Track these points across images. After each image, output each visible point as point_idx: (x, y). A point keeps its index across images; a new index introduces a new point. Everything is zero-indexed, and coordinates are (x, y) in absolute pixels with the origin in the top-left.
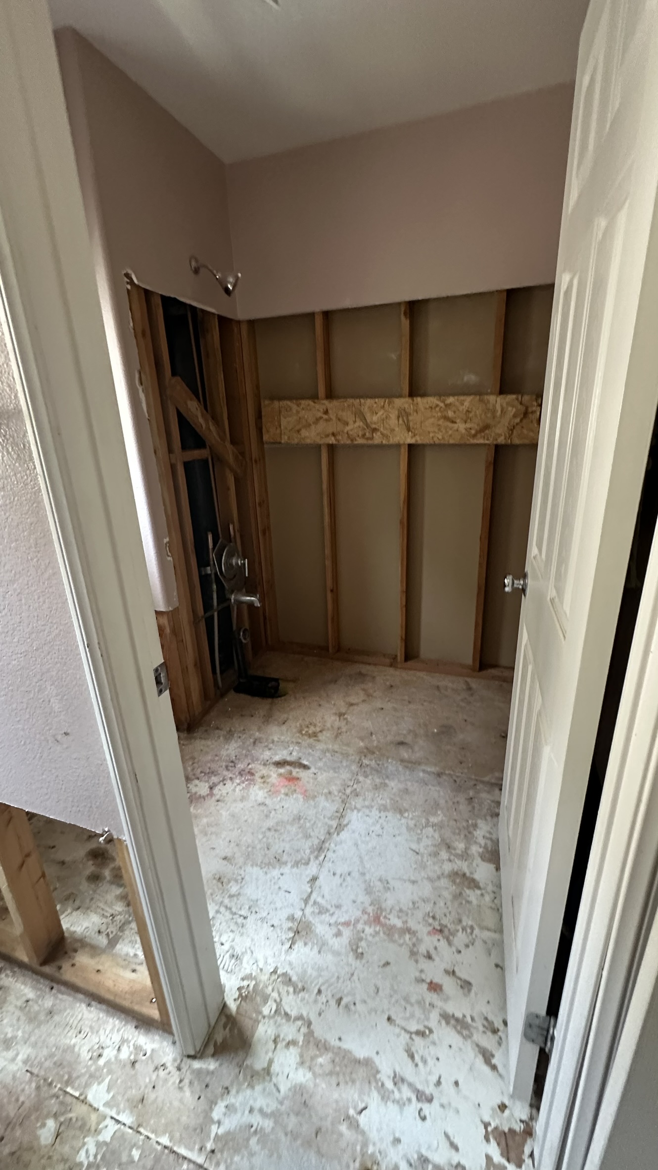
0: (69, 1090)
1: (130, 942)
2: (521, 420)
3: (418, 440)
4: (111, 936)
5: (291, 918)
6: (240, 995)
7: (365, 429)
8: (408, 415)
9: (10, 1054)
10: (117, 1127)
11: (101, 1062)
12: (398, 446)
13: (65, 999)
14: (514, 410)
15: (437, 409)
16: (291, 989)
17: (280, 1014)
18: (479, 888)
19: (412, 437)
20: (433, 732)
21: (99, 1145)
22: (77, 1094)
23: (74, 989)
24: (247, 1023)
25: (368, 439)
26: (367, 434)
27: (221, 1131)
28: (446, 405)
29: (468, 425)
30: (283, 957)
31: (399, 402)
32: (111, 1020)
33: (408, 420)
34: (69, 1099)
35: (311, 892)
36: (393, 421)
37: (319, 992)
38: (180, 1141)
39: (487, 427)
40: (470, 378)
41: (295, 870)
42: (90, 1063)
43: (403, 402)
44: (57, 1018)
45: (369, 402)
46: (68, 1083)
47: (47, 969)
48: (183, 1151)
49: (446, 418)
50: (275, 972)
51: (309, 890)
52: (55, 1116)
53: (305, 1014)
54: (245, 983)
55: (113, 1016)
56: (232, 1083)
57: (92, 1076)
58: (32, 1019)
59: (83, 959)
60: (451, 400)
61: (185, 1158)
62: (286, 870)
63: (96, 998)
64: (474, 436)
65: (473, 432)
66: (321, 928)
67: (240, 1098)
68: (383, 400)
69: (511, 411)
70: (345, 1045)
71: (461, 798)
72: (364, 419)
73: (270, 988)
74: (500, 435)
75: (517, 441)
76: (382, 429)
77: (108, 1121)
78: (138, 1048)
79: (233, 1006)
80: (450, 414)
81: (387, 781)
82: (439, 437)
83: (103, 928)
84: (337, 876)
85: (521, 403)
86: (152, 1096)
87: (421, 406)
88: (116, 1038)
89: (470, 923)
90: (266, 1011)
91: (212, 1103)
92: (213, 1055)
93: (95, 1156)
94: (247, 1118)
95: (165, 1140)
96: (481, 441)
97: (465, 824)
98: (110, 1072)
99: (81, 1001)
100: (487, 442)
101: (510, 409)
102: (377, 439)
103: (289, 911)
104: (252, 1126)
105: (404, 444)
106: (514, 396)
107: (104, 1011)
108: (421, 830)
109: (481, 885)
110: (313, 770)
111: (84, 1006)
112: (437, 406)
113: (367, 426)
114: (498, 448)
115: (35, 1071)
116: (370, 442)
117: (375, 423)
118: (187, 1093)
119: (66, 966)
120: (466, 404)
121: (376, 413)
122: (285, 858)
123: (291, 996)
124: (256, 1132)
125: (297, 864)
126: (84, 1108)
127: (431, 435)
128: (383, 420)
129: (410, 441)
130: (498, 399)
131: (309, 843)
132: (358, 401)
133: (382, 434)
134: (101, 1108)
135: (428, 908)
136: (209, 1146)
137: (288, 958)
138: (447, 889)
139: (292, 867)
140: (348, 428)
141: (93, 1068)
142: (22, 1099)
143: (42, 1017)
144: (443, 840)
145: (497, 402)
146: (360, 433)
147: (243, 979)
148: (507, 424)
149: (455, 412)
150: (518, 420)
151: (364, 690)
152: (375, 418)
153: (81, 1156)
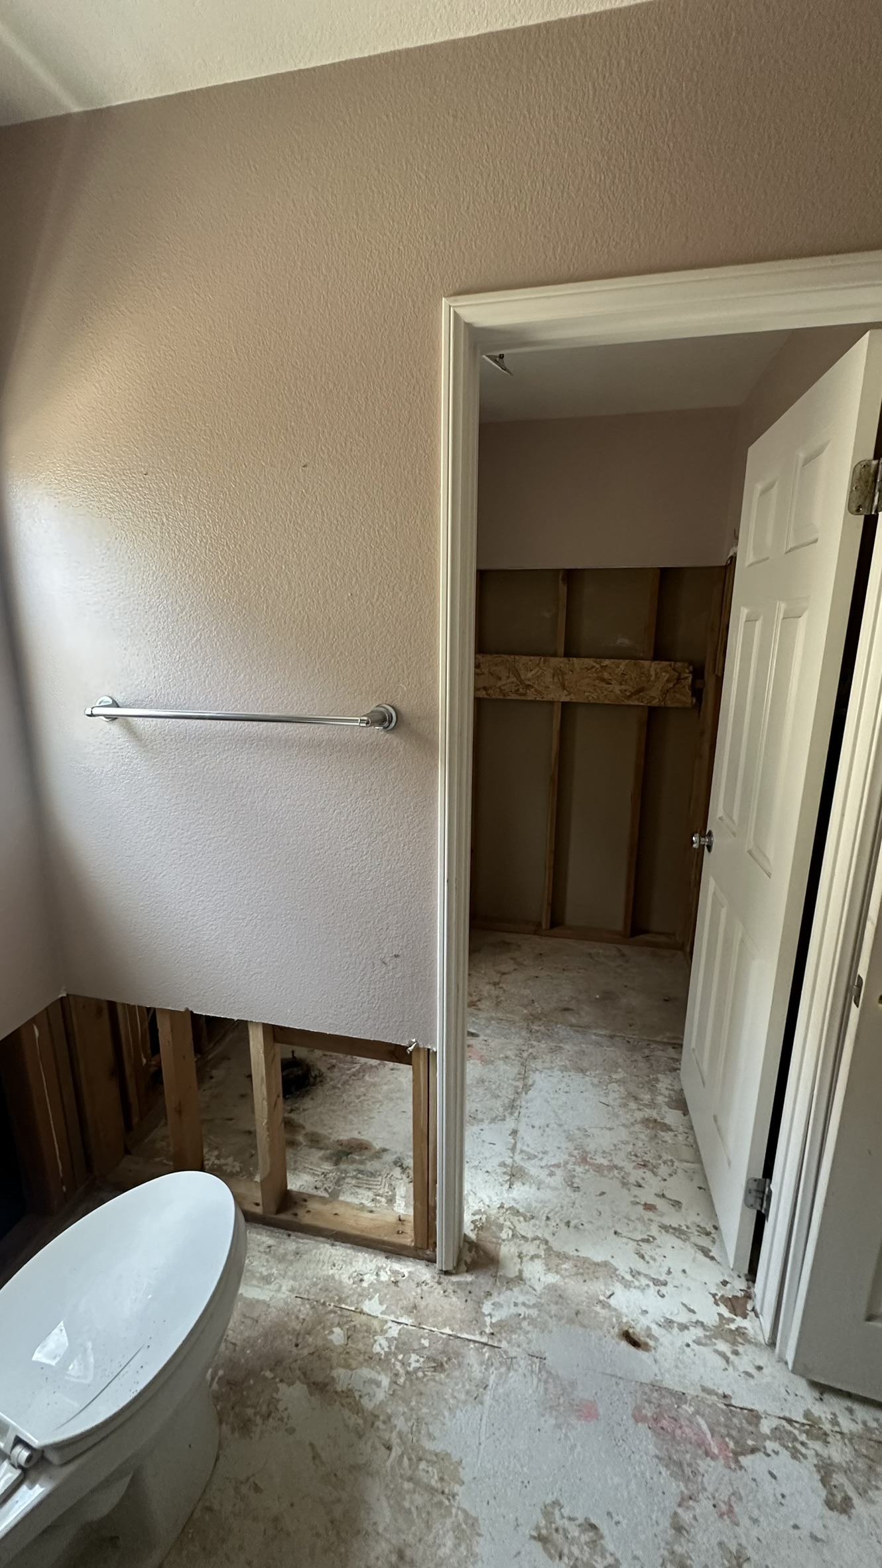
0: (343, 1306)
1: (351, 1194)
2: (675, 685)
3: (573, 698)
4: (330, 1191)
5: (503, 1164)
6: (476, 1226)
7: (518, 685)
8: (563, 674)
9: (273, 1287)
10: (400, 1327)
11: (365, 1284)
12: (552, 703)
13: (307, 1243)
14: (668, 675)
15: (594, 670)
16: (522, 1219)
17: (517, 1237)
18: (671, 1130)
19: (567, 695)
20: (596, 998)
21: (389, 1340)
22: (353, 1309)
23: (314, 1232)
24: (490, 1247)
25: (521, 695)
26: (521, 690)
27: (494, 1320)
28: (602, 667)
29: (623, 687)
30: (505, 1195)
31: (554, 661)
32: (360, 1254)
33: (563, 678)
34: (348, 1313)
35: (516, 1143)
36: (548, 679)
37: (548, 1218)
38: (461, 1330)
39: (641, 690)
40: (624, 641)
41: (492, 1125)
42: (354, 1286)
43: (558, 662)
44: (307, 1256)
45: (525, 659)
46: (340, 1300)
48: (465, 1336)
49: (603, 680)
50: (502, 1207)
51: (513, 1141)
52: (339, 1325)
53: (540, 1236)
54: (477, 1217)
55: (360, 1251)
56: (492, 1288)
57: (360, 1295)
58: (281, 1260)
59: (317, 1206)
60: (606, 662)
61: (470, 1340)
62: (485, 1126)
63: (336, 1237)
64: (629, 697)
65: (628, 694)
66: (532, 1169)
67: (503, 1297)
68: (539, 658)
69: (665, 676)
70: (582, 1254)
71: (638, 1056)
72: (518, 676)
73: (501, 1219)
74: (654, 698)
75: (669, 704)
76: (536, 686)
77: (390, 1324)
78: (395, 1273)
79: (472, 1236)
80: (606, 675)
81: (561, 1045)
82: (593, 697)
83: (319, 1184)
84: (536, 1128)
85: (674, 669)
86: (423, 1303)
87: (576, 666)
88: (371, 1266)
89: (670, 1158)
90: (504, 1235)
91: (479, 1304)
92: (467, 1271)
93: (389, 1347)
94: (513, 1310)
95: (447, 1331)
96: (636, 703)
97: (647, 1079)
98: (376, 1291)
99: (323, 1242)
100: (642, 704)
101: (664, 674)
102: (531, 695)
103: (500, 1160)
104: (520, 1315)
105: (558, 702)
106: (668, 663)
107: (350, 1248)
108: (607, 1086)
109: (673, 1128)
110: (482, 1037)
111: (327, 1246)
112: (593, 667)
113: (522, 682)
114: (652, 710)
115: (304, 1296)
116: (523, 698)
117: (529, 680)
118: (454, 1299)
120: (622, 667)
121: (531, 671)
122: (480, 1116)
123: (523, 1224)
124: (524, 1318)
125: (493, 1120)
126: (364, 1318)
127: (587, 694)
128: (538, 677)
129: (565, 698)
130: (653, 664)
131: (499, 1103)
132: (513, 657)
133: (536, 690)
134: (380, 1316)
135: (630, 1148)
136: (488, 1330)
137: (510, 1195)
138: (644, 1134)
139: (490, 1123)
140: (500, 683)
141: (359, 1290)
142: (302, 1317)
143: (289, 1258)
144: (629, 1094)
145: (653, 667)
146: (514, 689)
147: (473, 1214)
148: (660, 688)
149: (610, 674)
150: (671, 685)
151: (512, 959)
152: (530, 675)
153: (376, 1348)
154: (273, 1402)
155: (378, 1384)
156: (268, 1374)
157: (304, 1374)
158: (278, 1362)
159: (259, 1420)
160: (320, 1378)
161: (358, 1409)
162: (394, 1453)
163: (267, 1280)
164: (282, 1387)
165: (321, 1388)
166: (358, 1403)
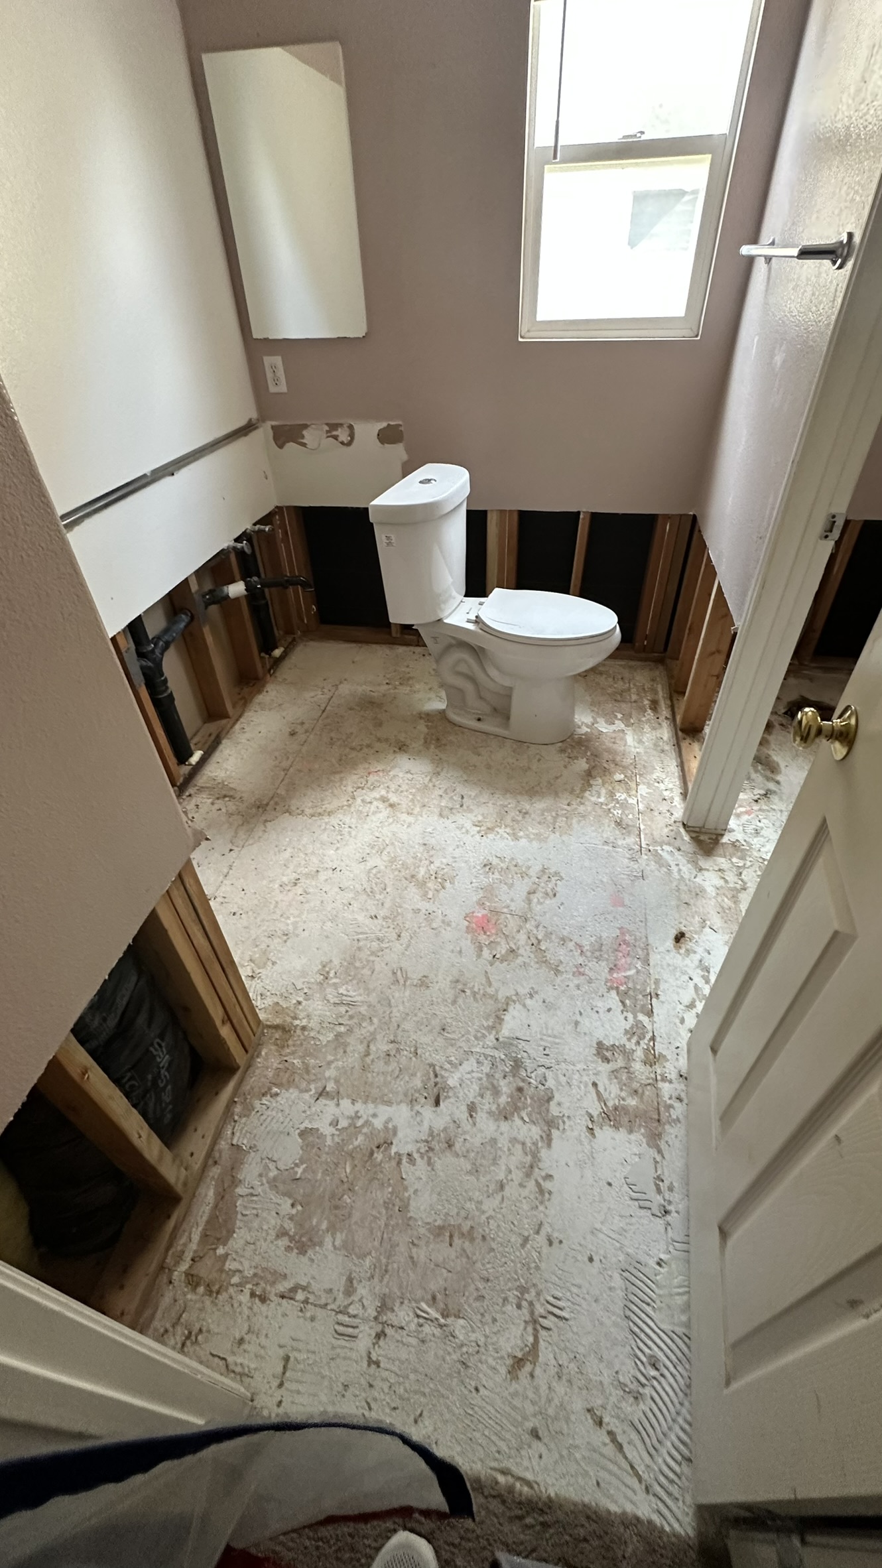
0: (638, 777)
6: (734, 842)
9: (637, 745)
10: (636, 804)
11: (656, 784)
13: (674, 755)
17: (738, 869)
21: (625, 799)
22: (638, 781)
23: (680, 754)
27: (660, 852)
32: (677, 780)
34: (634, 778)
38: (646, 834)
42: (653, 780)
44: (662, 755)
46: (641, 775)
47: (680, 733)
48: (642, 836)
52: (626, 776)
55: (679, 780)
56: (684, 851)
57: (648, 783)
58: (656, 745)
59: (696, 746)
61: (640, 839)
63: (682, 766)
67: (680, 857)
77: (636, 799)
78: (672, 798)
79: (725, 840)
86: (656, 813)
88: (671, 786)
90: (734, 860)
91: (669, 844)
92: (692, 837)
93: (621, 800)
94: (672, 864)
95: (642, 827)
98: (655, 790)
99: (676, 761)
104: (670, 867)
107: (678, 775)
111: (675, 764)
115: (637, 759)
118: (666, 830)
119: (688, 741)
124: (669, 870)
126: (635, 786)
134: (639, 794)
136: (651, 848)
141: (652, 782)
142: (624, 760)
143: (659, 748)
153: (618, 794)
154: (577, 758)
155: (599, 797)
156: (589, 754)
157: (594, 767)
158: (596, 756)
159: (567, 755)
160: (593, 773)
161: (583, 790)
162: (566, 807)
163: (640, 742)
164: (585, 759)
165: (589, 774)
166: (586, 790)
